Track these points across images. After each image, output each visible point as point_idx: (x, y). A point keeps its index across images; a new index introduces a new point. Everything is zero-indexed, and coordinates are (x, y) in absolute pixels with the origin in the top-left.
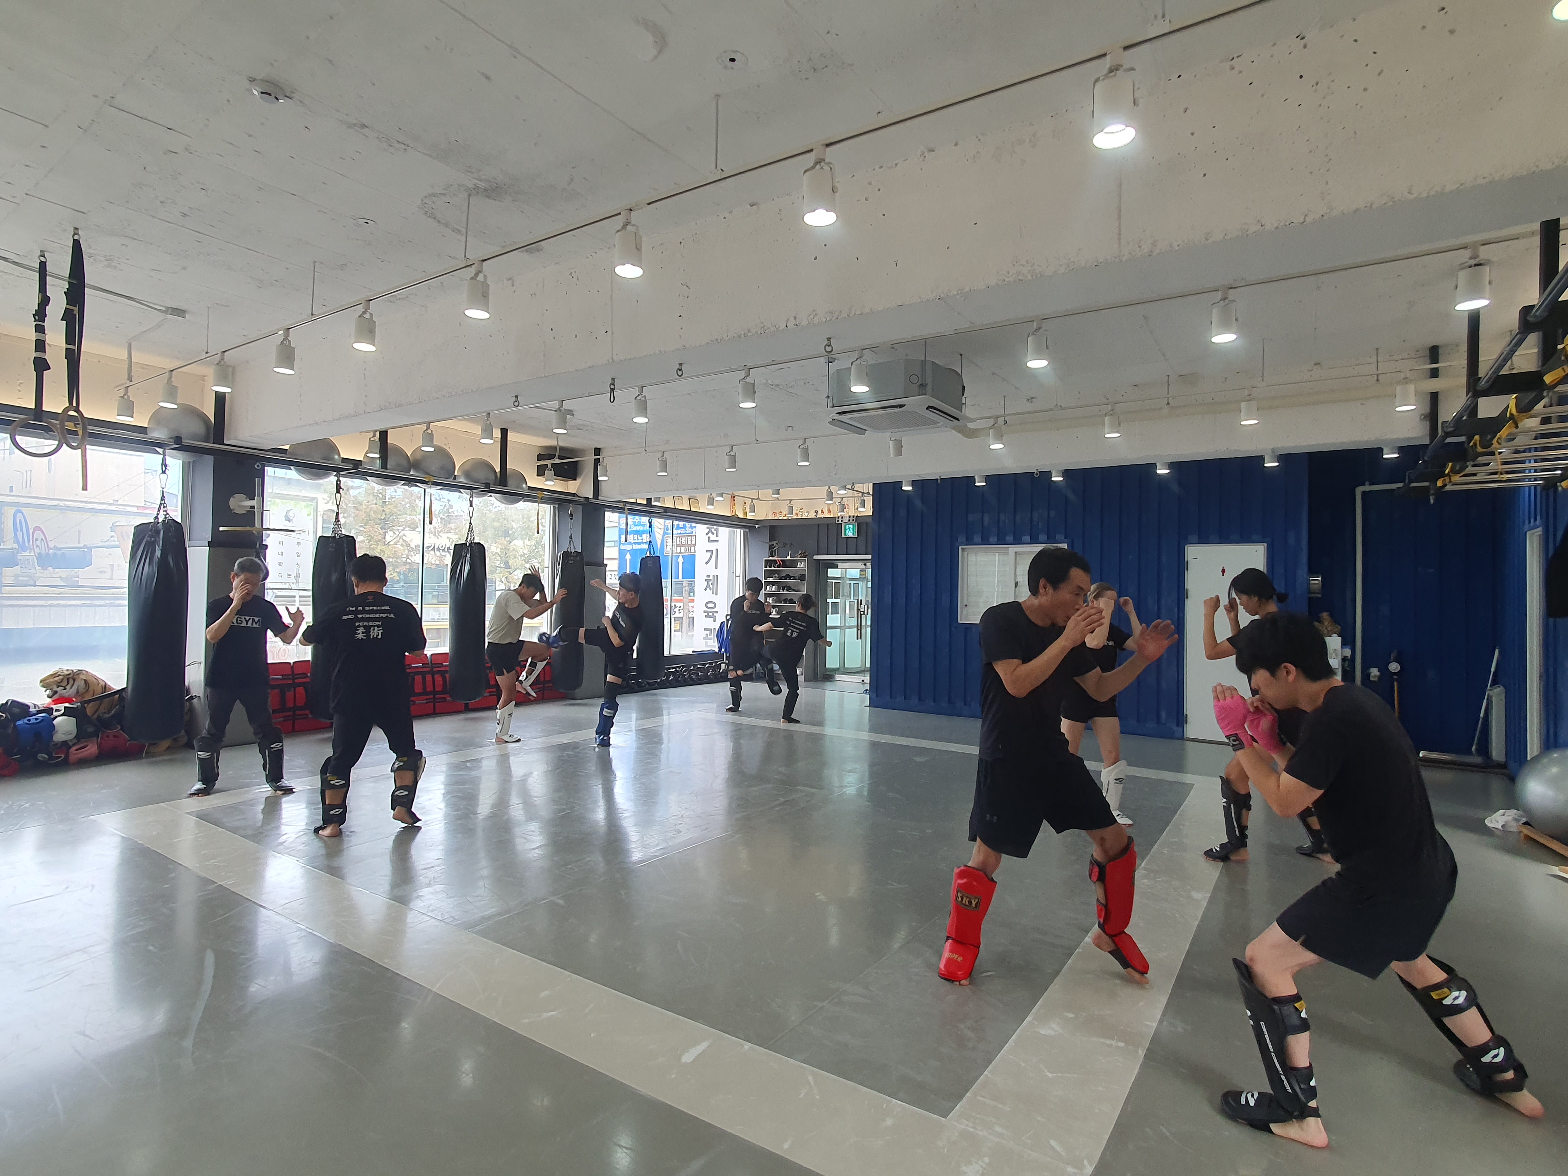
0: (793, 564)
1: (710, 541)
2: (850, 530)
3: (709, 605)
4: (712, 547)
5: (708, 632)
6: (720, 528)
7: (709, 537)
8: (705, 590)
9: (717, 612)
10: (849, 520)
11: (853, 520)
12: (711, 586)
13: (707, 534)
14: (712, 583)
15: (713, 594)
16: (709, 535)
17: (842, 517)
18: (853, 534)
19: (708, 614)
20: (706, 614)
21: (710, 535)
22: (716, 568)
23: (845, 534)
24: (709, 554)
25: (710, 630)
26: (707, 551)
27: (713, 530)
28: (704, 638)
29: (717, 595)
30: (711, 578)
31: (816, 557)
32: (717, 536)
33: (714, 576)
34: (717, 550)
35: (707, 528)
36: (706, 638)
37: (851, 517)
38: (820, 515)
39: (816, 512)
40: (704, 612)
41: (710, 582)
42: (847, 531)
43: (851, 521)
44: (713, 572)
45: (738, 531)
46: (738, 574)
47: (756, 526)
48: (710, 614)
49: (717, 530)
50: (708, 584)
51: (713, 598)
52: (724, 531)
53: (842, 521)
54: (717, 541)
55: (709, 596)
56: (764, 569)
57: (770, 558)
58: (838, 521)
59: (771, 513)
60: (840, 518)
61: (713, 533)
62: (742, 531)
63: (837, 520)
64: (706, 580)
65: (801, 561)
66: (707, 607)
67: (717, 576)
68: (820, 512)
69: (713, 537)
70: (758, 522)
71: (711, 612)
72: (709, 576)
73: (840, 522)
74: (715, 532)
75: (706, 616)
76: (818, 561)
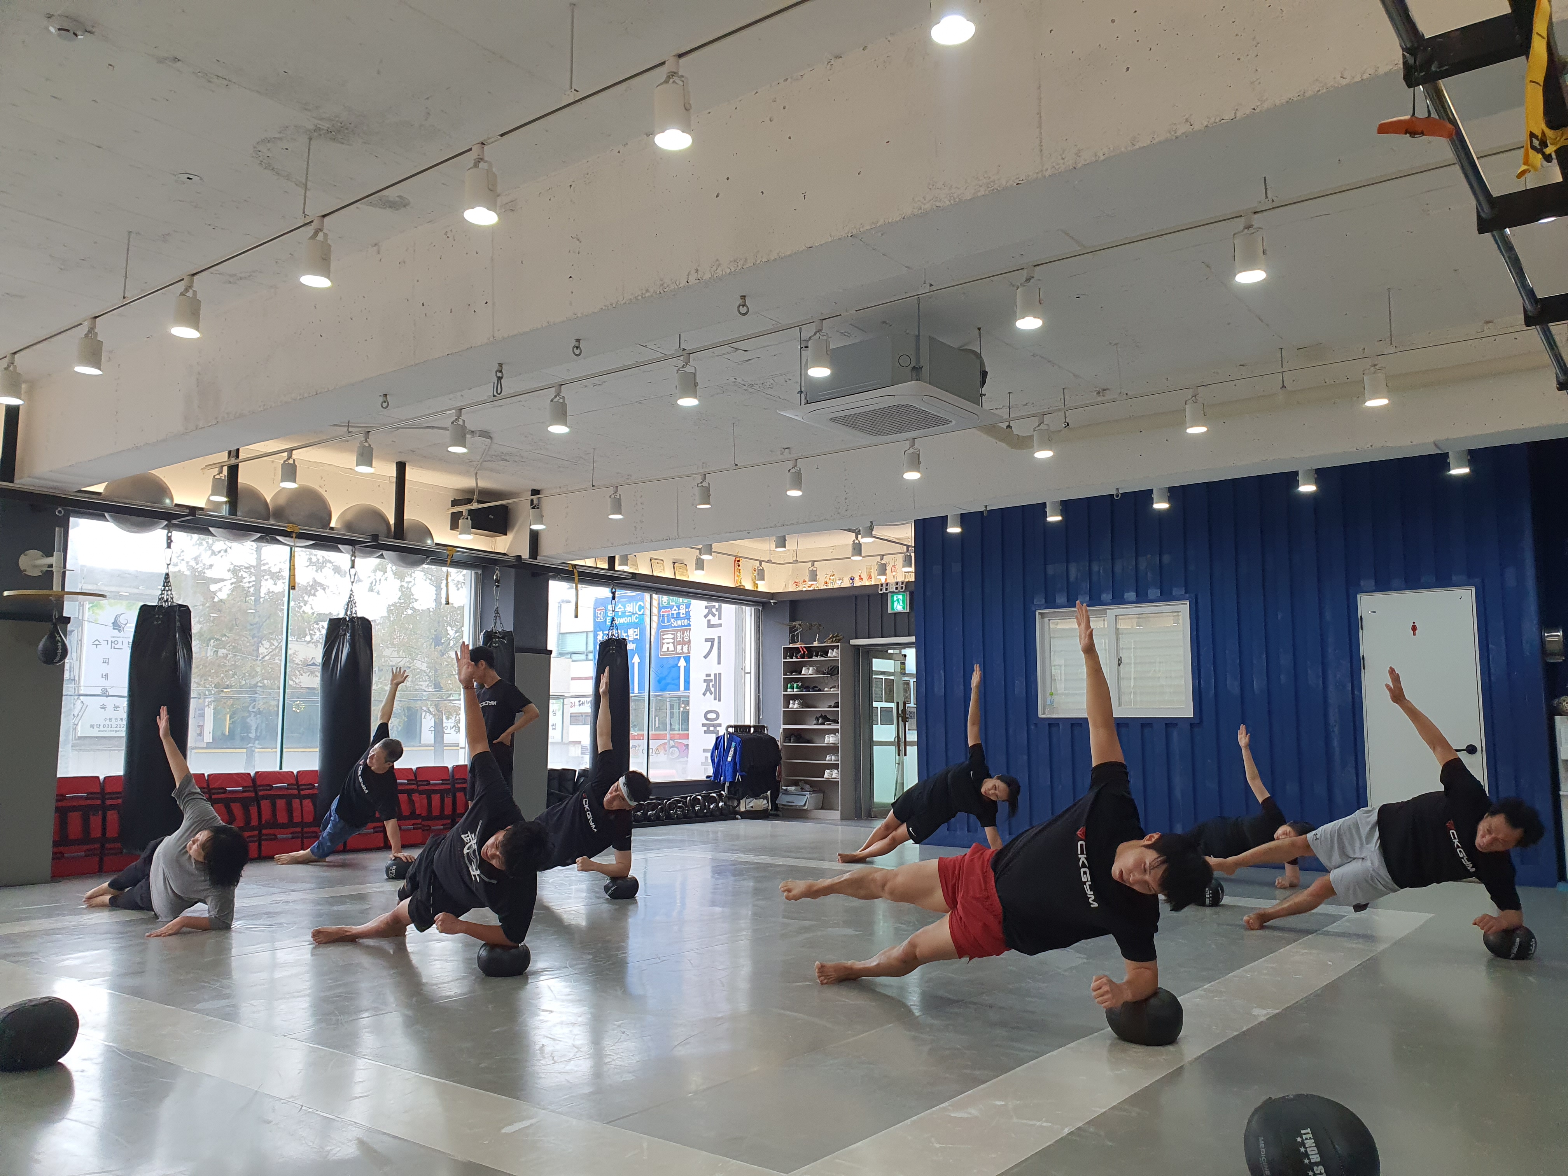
0: (824, 652)
1: (710, 625)
2: (899, 602)
3: (710, 716)
4: (713, 633)
5: (708, 754)
6: (724, 606)
7: (709, 621)
8: (704, 694)
9: (720, 725)
10: (897, 588)
11: (902, 588)
13: (706, 617)
14: (713, 685)
15: (715, 699)
16: (708, 618)
17: (887, 585)
18: (903, 608)
19: (708, 729)
20: (705, 728)
21: (710, 617)
22: (719, 663)
23: (893, 609)
24: (710, 643)
25: (707, 751)
26: (707, 640)
27: (714, 610)
28: (703, 764)
29: (720, 700)
30: (712, 677)
31: (853, 642)
32: (720, 618)
33: (715, 675)
34: (719, 638)
35: (706, 607)
36: (705, 762)
37: (900, 584)
38: (857, 583)
39: (852, 579)
40: (703, 725)
41: (711, 684)
42: (896, 604)
43: (899, 589)
44: (715, 669)
45: (748, 608)
46: (748, 670)
47: (772, 601)
48: (712, 728)
49: (719, 610)
50: (708, 685)
51: (715, 705)
52: (729, 610)
53: (887, 589)
54: (720, 625)
55: (710, 703)
56: (783, 660)
57: (791, 646)
58: (881, 590)
59: (791, 583)
60: (884, 585)
62: (753, 608)
63: (880, 588)
64: (705, 681)
65: (832, 648)
66: (707, 719)
67: (720, 674)
68: (857, 579)
69: (714, 620)
70: (773, 595)
71: (712, 725)
72: (708, 675)
73: (884, 591)
74: (717, 613)
75: (705, 732)
76: (857, 647)
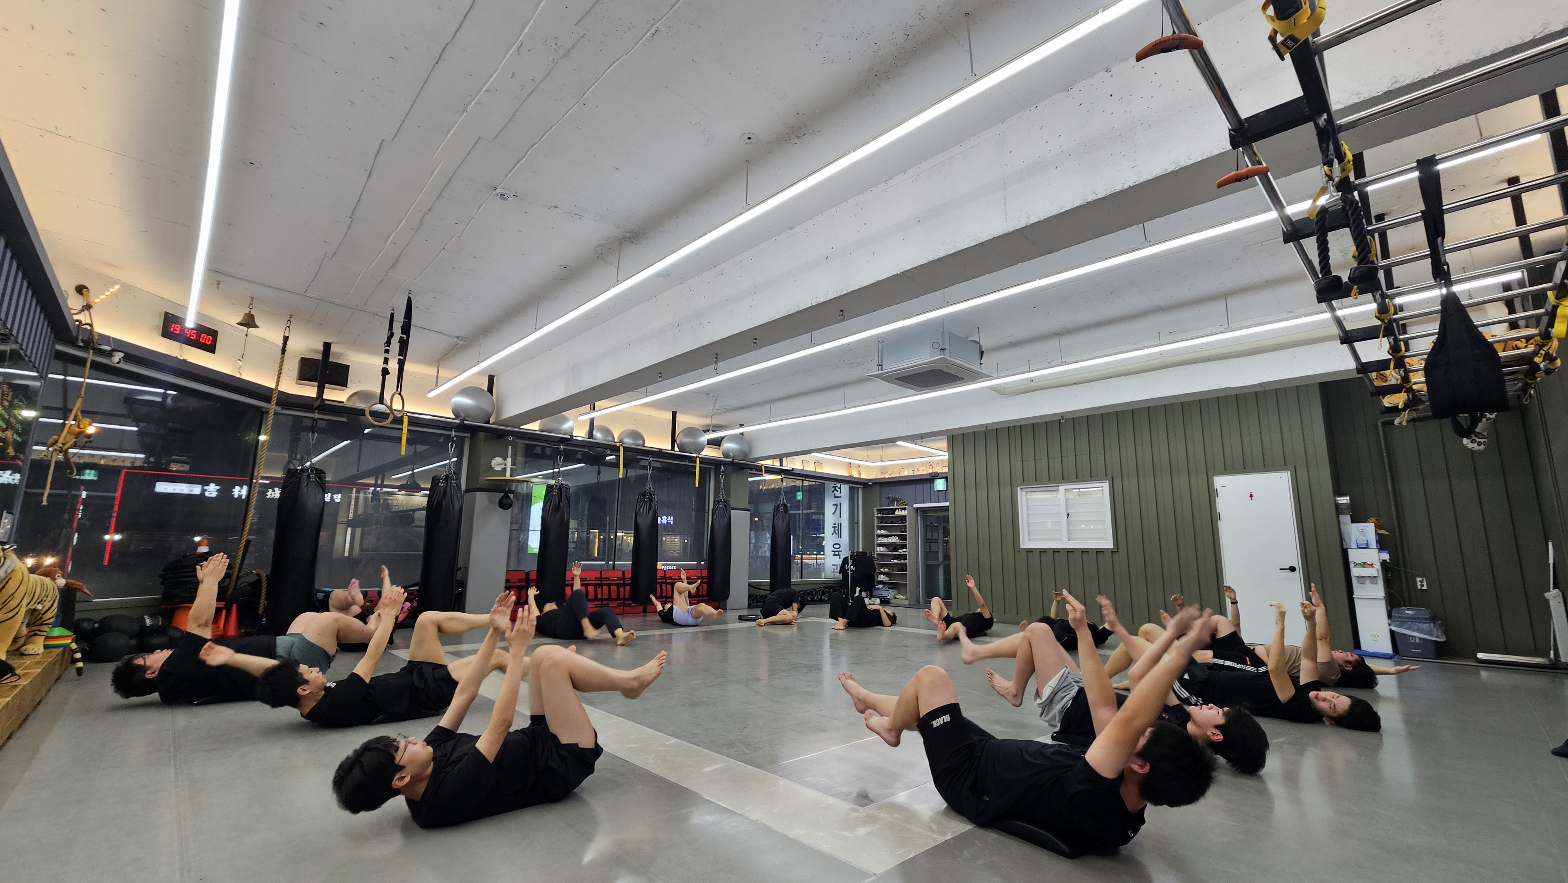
1: (835, 497)
2: (940, 484)
3: (835, 546)
4: (837, 501)
5: (835, 567)
6: (843, 486)
7: (834, 494)
8: (833, 535)
9: (841, 551)
11: (942, 476)
12: (837, 532)
13: (833, 492)
14: (837, 530)
15: (839, 537)
17: (933, 474)
18: (942, 486)
19: (835, 553)
21: (835, 492)
22: (841, 517)
23: (937, 487)
24: (836, 507)
25: (837, 565)
26: (833, 505)
27: (837, 488)
28: (832, 572)
29: (841, 539)
30: (837, 525)
31: (914, 506)
32: (840, 493)
34: (840, 504)
35: (833, 487)
36: (833, 572)
39: (913, 471)
40: (833, 551)
42: (938, 485)
43: (940, 476)
44: (838, 522)
47: (869, 484)
48: (837, 553)
49: (840, 488)
50: (834, 530)
51: (838, 541)
52: (846, 488)
53: (933, 477)
54: (840, 497)
55: (835, 539)
56: (876, 515)
57: (880, 507)
60: (931, 475)
61: (837, 491)
62: (859, 487)
63: (929, 476)
64: (832, 528)
65: (903, 509)
66: (835, 549)
67: (841, 524)
68: (916, 470)
69: (838, 494)
70: (870, 480)
71: (837, 551)
72: (835, 524)
73: (931, 477)
74: (839, 490)
75: (834, 555)
76: (917, 509)
